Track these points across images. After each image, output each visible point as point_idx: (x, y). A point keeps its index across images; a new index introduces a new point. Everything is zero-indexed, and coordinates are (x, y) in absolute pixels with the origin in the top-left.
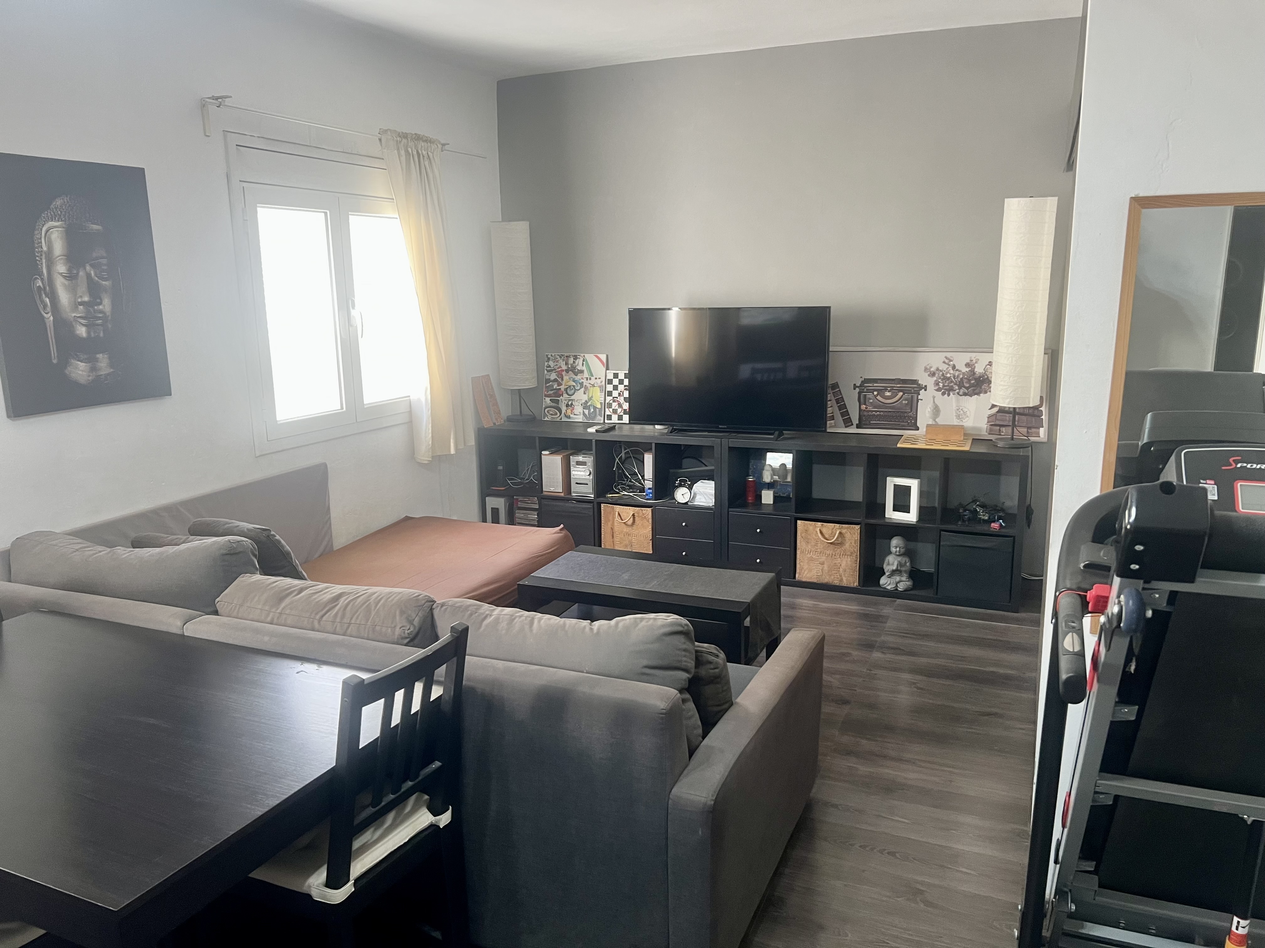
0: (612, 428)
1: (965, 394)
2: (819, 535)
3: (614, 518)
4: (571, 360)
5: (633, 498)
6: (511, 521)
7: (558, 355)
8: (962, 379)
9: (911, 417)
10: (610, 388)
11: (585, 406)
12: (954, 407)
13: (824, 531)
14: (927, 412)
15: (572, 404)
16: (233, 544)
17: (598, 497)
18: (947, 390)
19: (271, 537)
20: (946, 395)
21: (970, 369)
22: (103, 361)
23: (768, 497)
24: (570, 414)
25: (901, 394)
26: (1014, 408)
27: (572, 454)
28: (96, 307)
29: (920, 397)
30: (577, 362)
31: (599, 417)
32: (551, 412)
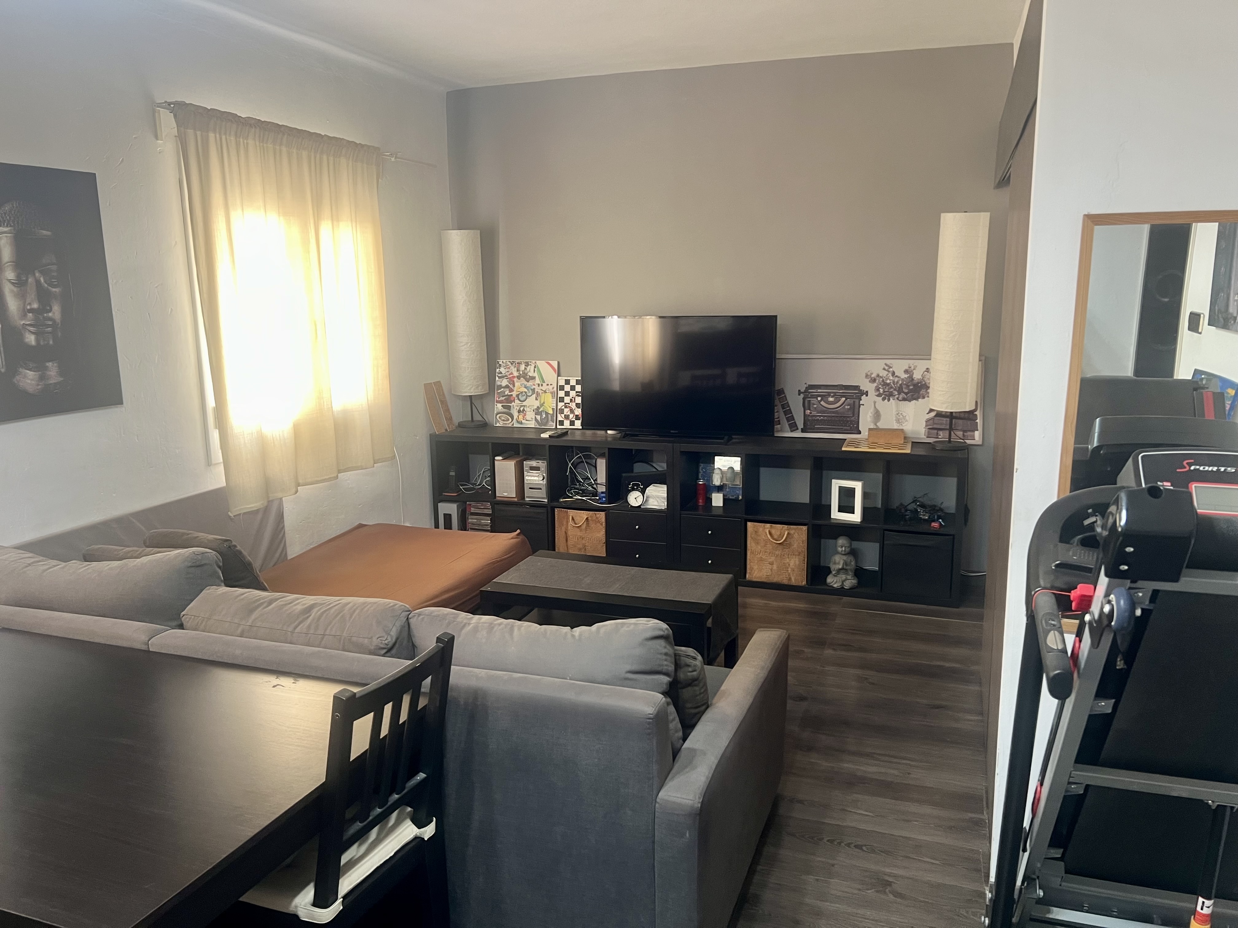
0: (565, 433)
1: (904, 399)
2: (769, 536)
3: (567, 522)
4: (522, 367)
5: (586, 502)
6: (463, 527)
7: (510, 362)
8: (901, 385)
9: (853, 421)
10: (561, 394)
11: (537, 412)
12: (894, 413)
13: (773, 531)
14: (868, 416)
15: (524, 410)
16: (197, 556)
17: (551, 502)
18: (887, 396)
19: (232, 548)
20: (886, 400)
21: (908, 375)
22: (53, 370)
23: (717, 500)
24: (522, 420)
25: (844, 399)
26: (952, 413)
27: (525, 460)
28: (45, 315)
29: (861, 402)
30: (528, 369)
31: (551, 423)
32: (503, 418)
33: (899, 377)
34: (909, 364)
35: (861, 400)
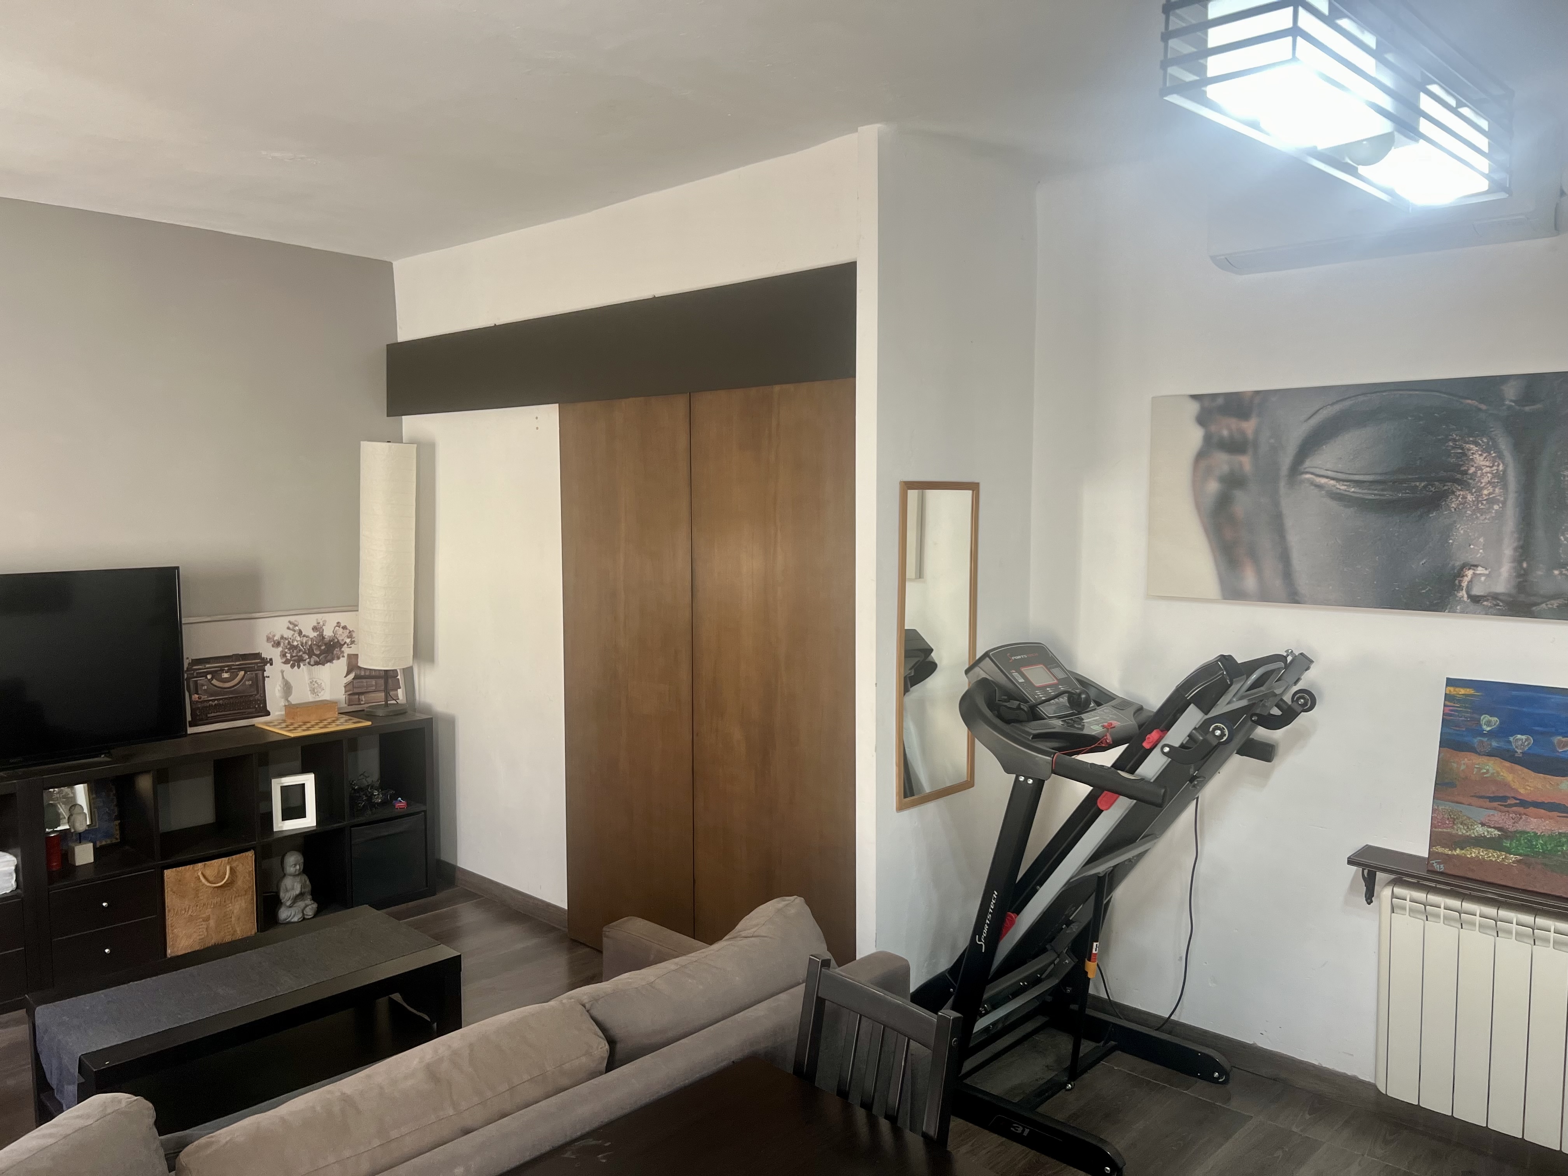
1: (317, 663)
2: (203, 880)
8: (310, 646)
9: (258, 700)
12: (308, 681)
13: (208, 873)
14: (277, 691)
18: (296, 662)
20: (296, 667)
21: (318, 633)
25: (242, 673)
26: (386, 671)
29: (266, 674)
33: (307, 637)
34: (317, 620)
35: (265, 671)
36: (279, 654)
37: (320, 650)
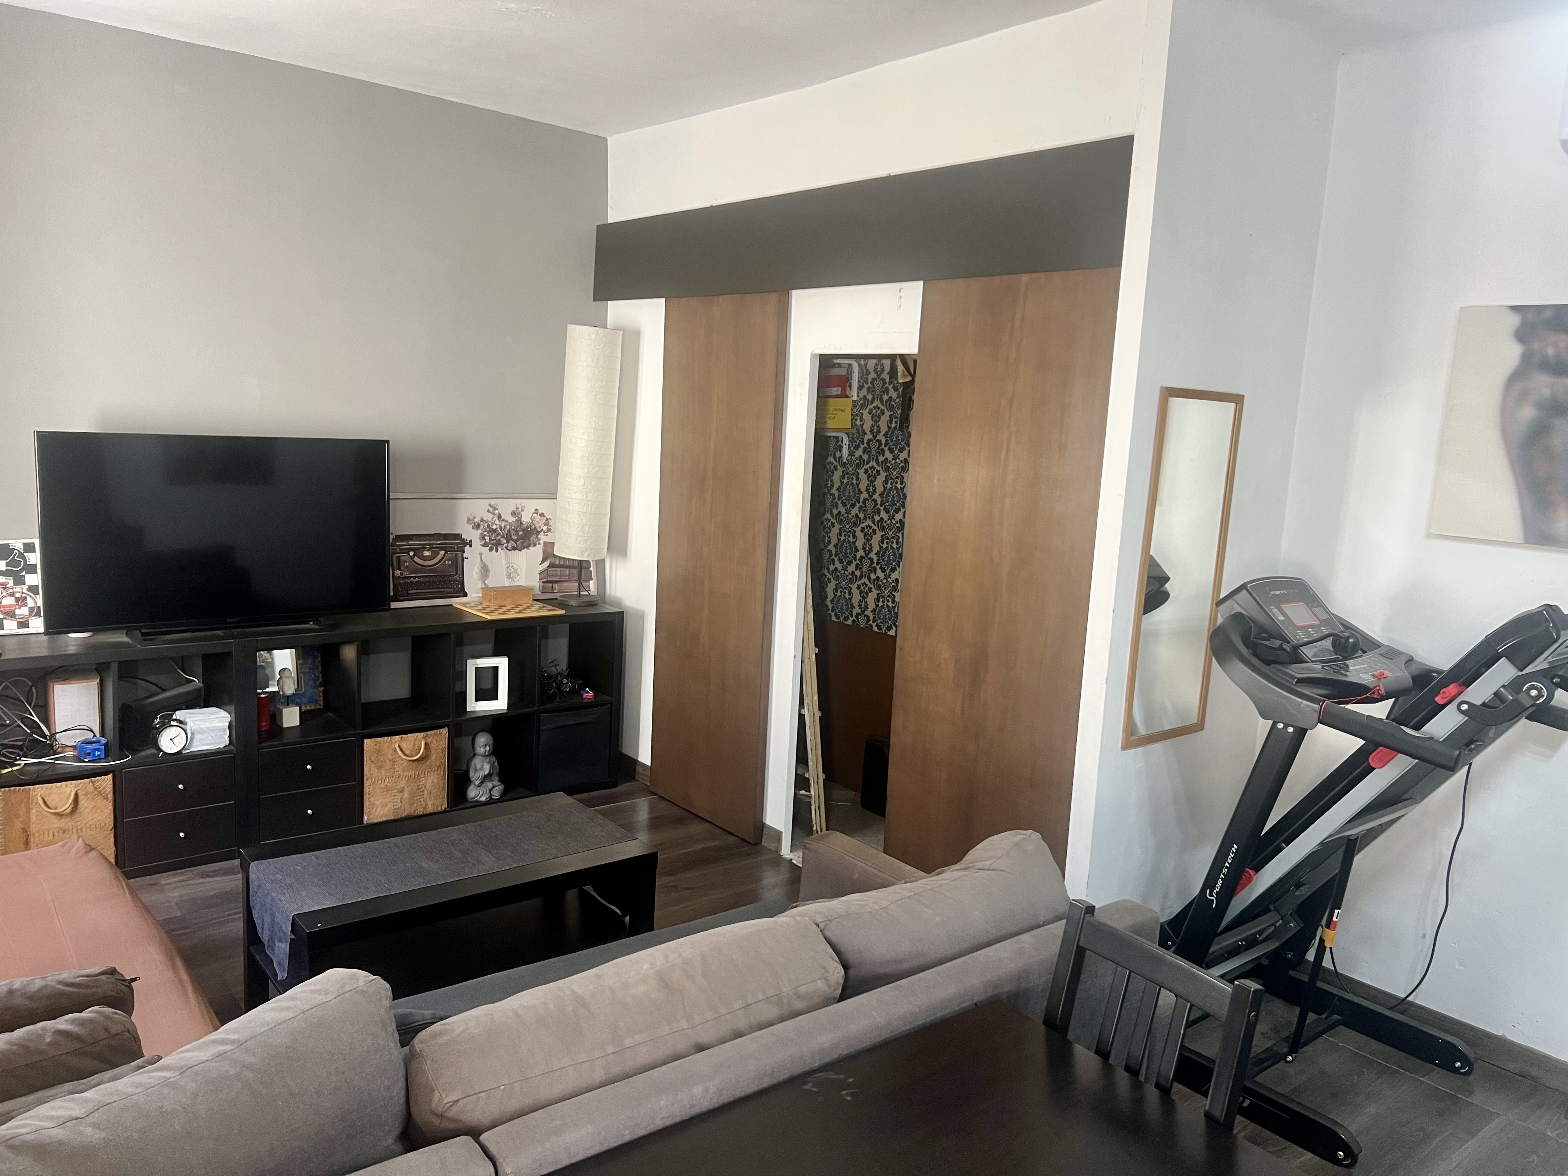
1: (514, 549)
2: (400, 753)
8: (509, 531)
9: (457, 581)
12: (504, 566)
14: (475, 573)
18: (495, 545)
20: (494, 550)
21: (516, 518)
25: (443, 552)
26: (582, 562)
29: (465, 555)
33: (506, 521)
34: (516, 505)
35: (464, 552)
36: (479, 536)
37: (518, 535)
